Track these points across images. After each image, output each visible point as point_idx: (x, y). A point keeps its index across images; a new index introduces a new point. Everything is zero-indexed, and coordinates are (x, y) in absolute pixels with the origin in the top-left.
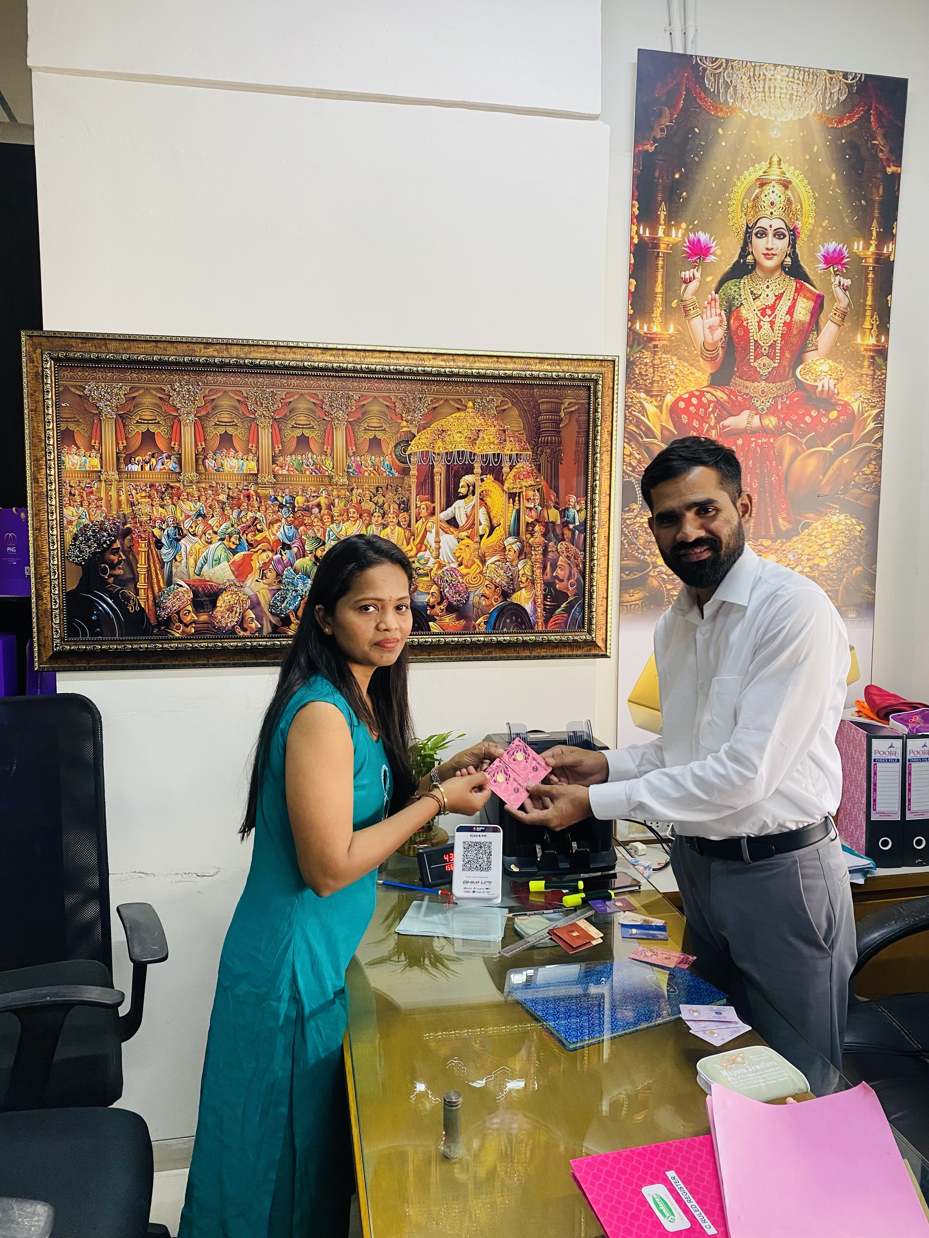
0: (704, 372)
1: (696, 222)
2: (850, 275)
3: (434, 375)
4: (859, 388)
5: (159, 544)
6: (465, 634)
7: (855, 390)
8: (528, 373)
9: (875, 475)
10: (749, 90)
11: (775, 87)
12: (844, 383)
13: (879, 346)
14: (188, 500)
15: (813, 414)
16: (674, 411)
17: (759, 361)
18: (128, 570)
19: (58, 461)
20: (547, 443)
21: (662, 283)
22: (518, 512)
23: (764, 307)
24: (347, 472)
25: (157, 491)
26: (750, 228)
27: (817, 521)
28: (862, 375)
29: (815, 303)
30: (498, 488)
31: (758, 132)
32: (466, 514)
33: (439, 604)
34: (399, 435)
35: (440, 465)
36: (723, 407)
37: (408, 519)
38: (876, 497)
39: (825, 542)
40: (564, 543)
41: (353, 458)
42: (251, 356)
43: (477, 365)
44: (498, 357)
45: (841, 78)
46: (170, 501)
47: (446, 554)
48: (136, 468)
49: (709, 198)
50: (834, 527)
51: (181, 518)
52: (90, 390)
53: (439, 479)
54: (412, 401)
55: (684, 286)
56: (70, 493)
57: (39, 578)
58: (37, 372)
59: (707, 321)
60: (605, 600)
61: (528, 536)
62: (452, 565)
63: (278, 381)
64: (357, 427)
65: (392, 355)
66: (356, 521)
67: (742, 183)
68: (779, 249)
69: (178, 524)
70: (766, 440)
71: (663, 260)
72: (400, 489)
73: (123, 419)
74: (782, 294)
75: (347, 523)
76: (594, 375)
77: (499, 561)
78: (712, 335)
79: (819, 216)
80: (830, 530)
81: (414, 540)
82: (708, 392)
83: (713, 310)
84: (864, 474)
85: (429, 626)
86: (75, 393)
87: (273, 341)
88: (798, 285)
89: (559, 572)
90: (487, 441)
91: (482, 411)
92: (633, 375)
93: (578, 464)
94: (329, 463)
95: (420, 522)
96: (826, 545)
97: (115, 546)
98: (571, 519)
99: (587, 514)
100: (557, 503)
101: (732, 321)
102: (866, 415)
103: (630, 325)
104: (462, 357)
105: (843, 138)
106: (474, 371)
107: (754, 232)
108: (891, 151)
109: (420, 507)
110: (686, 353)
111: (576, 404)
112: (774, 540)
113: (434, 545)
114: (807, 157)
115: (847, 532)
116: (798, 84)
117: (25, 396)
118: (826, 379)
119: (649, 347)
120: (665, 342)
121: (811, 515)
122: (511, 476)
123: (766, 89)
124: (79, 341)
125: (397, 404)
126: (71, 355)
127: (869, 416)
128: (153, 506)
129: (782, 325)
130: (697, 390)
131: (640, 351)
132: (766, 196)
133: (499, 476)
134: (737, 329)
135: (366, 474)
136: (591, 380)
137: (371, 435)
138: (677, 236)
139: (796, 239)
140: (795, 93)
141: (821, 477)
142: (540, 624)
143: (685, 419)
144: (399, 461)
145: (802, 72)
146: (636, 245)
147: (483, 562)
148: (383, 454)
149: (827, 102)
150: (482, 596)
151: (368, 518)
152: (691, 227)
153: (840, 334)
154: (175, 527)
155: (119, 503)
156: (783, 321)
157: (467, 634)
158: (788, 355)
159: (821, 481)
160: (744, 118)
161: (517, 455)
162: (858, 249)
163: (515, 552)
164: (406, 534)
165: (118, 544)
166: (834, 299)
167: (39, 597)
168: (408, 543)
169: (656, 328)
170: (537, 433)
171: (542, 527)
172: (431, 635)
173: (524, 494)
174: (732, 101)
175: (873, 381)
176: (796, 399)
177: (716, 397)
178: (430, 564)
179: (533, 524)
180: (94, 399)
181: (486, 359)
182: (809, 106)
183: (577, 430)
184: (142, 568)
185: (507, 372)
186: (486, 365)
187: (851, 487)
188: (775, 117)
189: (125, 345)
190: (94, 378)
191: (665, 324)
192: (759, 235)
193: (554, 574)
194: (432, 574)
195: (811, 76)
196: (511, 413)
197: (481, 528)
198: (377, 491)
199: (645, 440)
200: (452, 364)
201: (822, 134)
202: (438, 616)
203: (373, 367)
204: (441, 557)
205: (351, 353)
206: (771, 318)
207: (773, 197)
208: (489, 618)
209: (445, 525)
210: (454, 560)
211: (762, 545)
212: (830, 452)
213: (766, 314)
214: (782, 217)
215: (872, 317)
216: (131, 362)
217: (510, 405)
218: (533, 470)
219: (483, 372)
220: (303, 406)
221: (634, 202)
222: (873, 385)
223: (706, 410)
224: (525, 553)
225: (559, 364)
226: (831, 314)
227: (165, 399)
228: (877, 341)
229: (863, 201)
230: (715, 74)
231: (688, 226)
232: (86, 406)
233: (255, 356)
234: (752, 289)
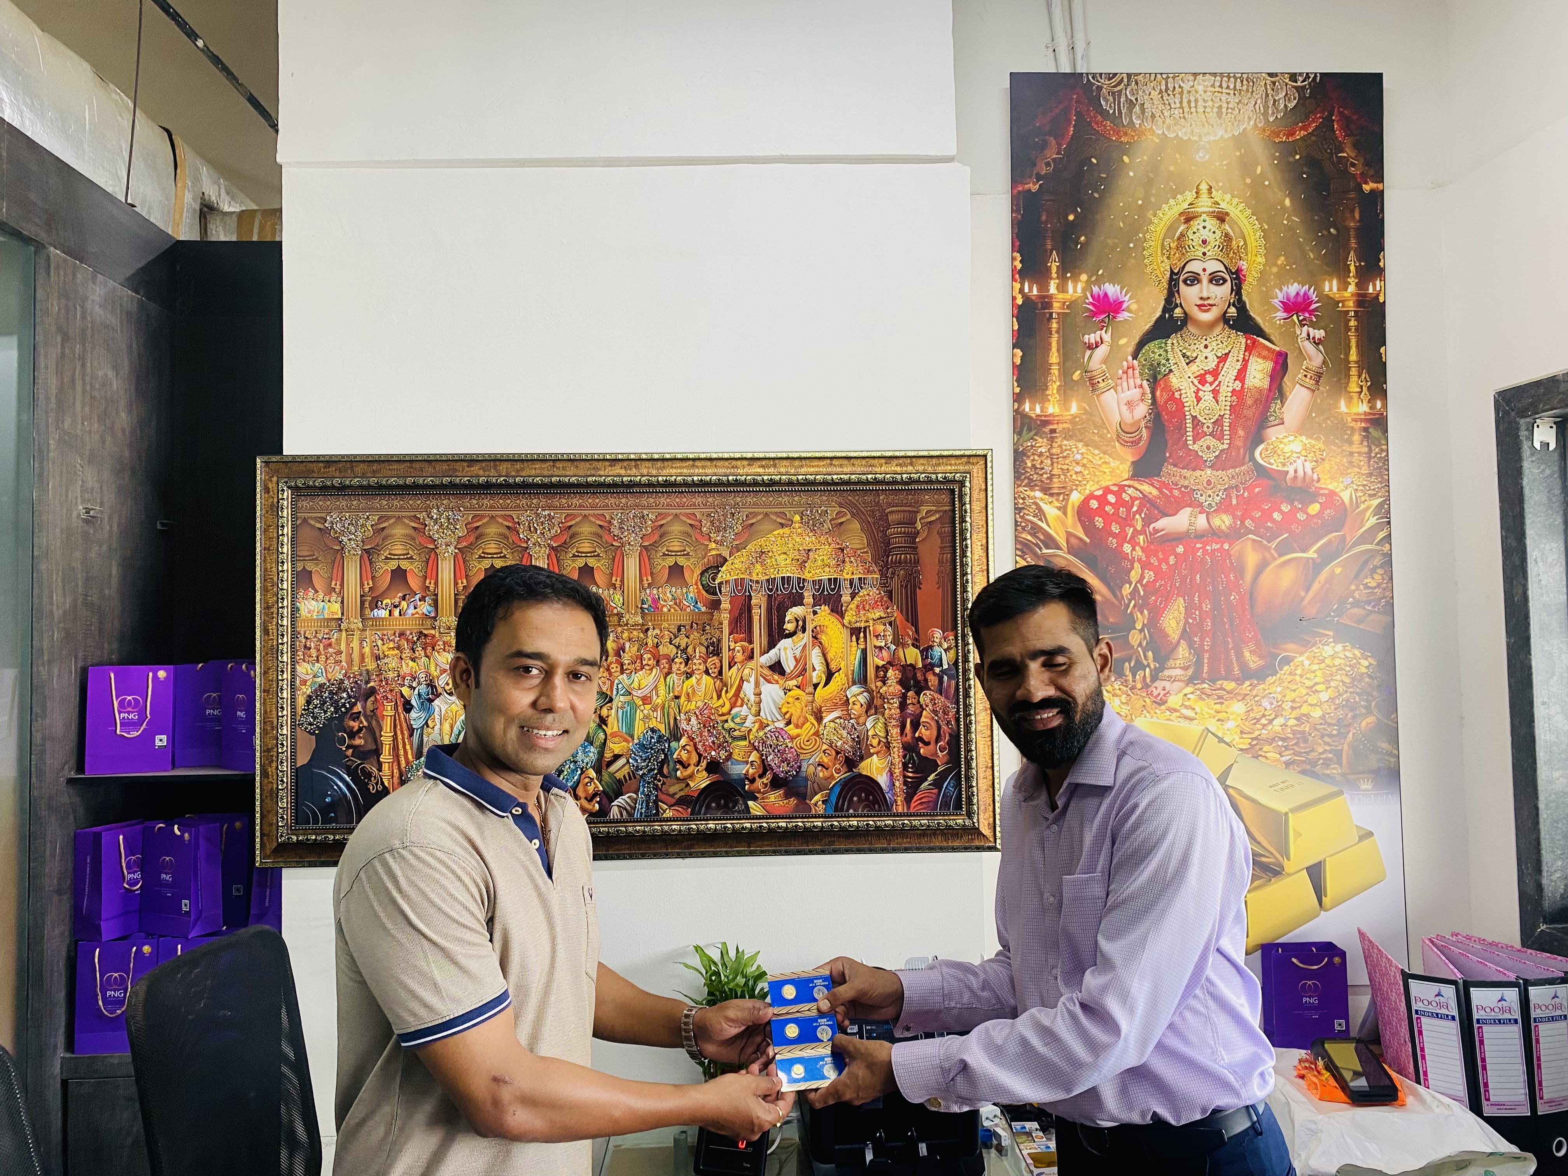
0: (1122, 460)
1: (1100, 272)
2: (1322, 324)
3: (749, 485)
4: (1349, 471)
5: (408, 707)
6: (796, 818)
7: (1343, 474)
8: (870, 476)
9: (1384, 589)
10: (1161, 107)
11: (1196, 101)
12: (1327, 465)
13: (1374, 414)
14: (444, 650)
15: (1283, 508)
16: (1084, 513)
17: (1200, 443)
18: (370, 740)
19: (292, 608)
20: (900, 563)
21: (1058, 350)
22: (864, 652)
23: (1203, 372)
24: (641, 608)
25: (408, 640)
26: (1176, 274)
27: (1302, 654)
28: (1351, 454)
29: (1276, 363)
30: (836, 622)
31: (1178, 156)
32: (795, 657)
33: (761, 776)
34: (706, 560)
35: (760, 595)
36: (1152, 505)
37: (718, 665)
38: (1387, 619)
39: (1316, 684)
40: (928, 692)
41: (648, 591)
42: (524, 474)
43: (804, 470)
44: (832, 458)
45: (1287, 81)
46: (423, 653)
47: (769, 711)
48: (383, 613)
49: (1116, 241)
50: (1328, 661)
51: (435, 674)
52: (332, 523)
53: (759, 614)
54: (722, 518)
55: (1088, 353)
56: (305, 646)
57: (266, 750)
58: (273, 502)
59: (1123, 395)
60: (990, 770)
61: (879, 684)
62: (777, 725)
63: (556, 502)
64: (653, 552)
65: (697, 463)
66: (651, 670)
67: (1161, 219)
68: (1219, 297)
69: (431, 680)
70: (1218, 546)
71: (1058, 323)
72: (708, 627)
73: (369, 554)
74: (1227, 355)
75: (640, 673)
76: (958, 475)
77: (840, 718)
78: (1132, 412)
79: (1271, 254)
80: (1323, 666)
81: (727, 692)
82: (1129, 486)
83: (1131, 381)
84: (1366, 587)
85: (747, 807)
86: (314, 526)
87: (551, 454)
88: (1249, 342)
89: (923, 732)
90: (819, 563)
91: (813, 526)
92: (1024, 469)
93: (943, 590)
94: (618, 598)
95: (734, 669)
96: (1318, 688)
97: (355, 710)
98: (936, 660)
99: (957, 653)
100: (916, 640)
101: (1158, 393)
102: (1363, 506)
103: (1016, 407)
104: (785, 463)
105: (1297, 154)
106: (800, 477)
107: (1182, 278)
108: (1367, 164)
109: (734, 649)
110: (1096, 438)
111: (936, 512)
112: (1240, 681)
113: (752, 698)
114: (1248, 181)
115: (1348, 669)
116: (1229, 94)
117: (258, 533)
118: (1299, 462)
119: (1045, 433)
120: (1065, 425)
121: (1292, 646)
122: (853, 606)
123: (1185, 104)
124: (321, 465)
125: (704, 522)
126: (311, 483)
127: (1368, 508)
128: (402, 659)
129: (1230, 394)
130: (1114, 485)
131: (1032, 438)
132: (1194, 233)
133: (837, 606)
134: (1166, 403)
135: (665, 609)
136: (953, 481)
137: (670, 561)
138: (1075, 291)
139: (1240, 284)
140: (1225, 105)
141: (1303, 594)
142: (899, 803)
143: (1099, 522)
144: (707, 591)
145: (1232, 79)
146: (1019, 307)
147: (819, 719)
148: (686, 585)
149: (1270, 112)
150: (819, 765)
151: (667, 666)
152: (1094, 279)
153: (1315, 401)
154: (428, 685)
155: (362, 657)
156: (1231, 389)
157: (799, 818)
158: (1241, 433)
159: (1303, 599)
160: (1157, 141)
161: (860, 579)
162: (1331, 290)
163: (862, 705)
164: (717, 685)
165: (359, 707)
166: (1301, 355)
167: (265, 774)
168: (719, 697)
169: (1052, 408)
170: (885, 551)
171: (897, 672)
172: (750, 819)
173: (871, 628)
174: (1139, 122)
175: (1369, 462)
176: (1257, 490)
177: (1141, 492)
178: (748, 724)
179: (885, 668)
180: (336, 532)
181: (815, 463)
182: (1246, 119)
183: (939, 544)
184: (386, 737)
185: (842, 476)
186: (816, 469)
187: (1349, 606)
188: (1200, 136)
189: (375, 468)
190: (338, 508)
191: (1065, 401)
192: (1188, 282)
193: (917, 735)
194: (751, 737)
195: (1245, 82)
196: (851, 526)
197: (814, 674)
198: (679, 630)
199: (1045, 551)
200: (772, 470)
201: (1267, 151)
202: (759, 792)
203: (673, 479)
204: (762, 714)
205: (647, 464)
206: (1214, 386)
207: (1205, 234)
208: (829, 795)
209: (767, 672)
210: (780, 718)
211: (1222, 689)
212: (1313, 559)
213: (1206, 382)
214: (1219, 258)
215: (1359, 376)
216: (380, 487)
217: (849, 516)
218: (882, 598)
219: (812, 477)
220: (586, 529)
221: (1015, 254)
222: (1369, 467)
223: (1129, 510)
224: (876, 707)
225: (911, 464)
226: (1300, 375)
227: (420, 529)
228: (1370, 408)
229: (1332, 230)
230: (1113, 93)
231: (1090, 277)
232: (327, 542)
233: (528, 473)
234: (1184, 351)
